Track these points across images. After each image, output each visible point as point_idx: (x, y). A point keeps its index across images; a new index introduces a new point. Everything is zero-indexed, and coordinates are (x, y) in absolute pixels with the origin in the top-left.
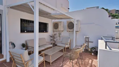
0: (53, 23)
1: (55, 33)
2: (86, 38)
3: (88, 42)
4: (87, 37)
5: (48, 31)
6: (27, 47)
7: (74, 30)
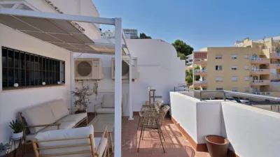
0: (76, 62)
1: (85, 85)
2: (151, 90)
3: (154, 97)
4: (153, 88)
5: (64, 82)
6: (28, 129)
7: (129, 76)
